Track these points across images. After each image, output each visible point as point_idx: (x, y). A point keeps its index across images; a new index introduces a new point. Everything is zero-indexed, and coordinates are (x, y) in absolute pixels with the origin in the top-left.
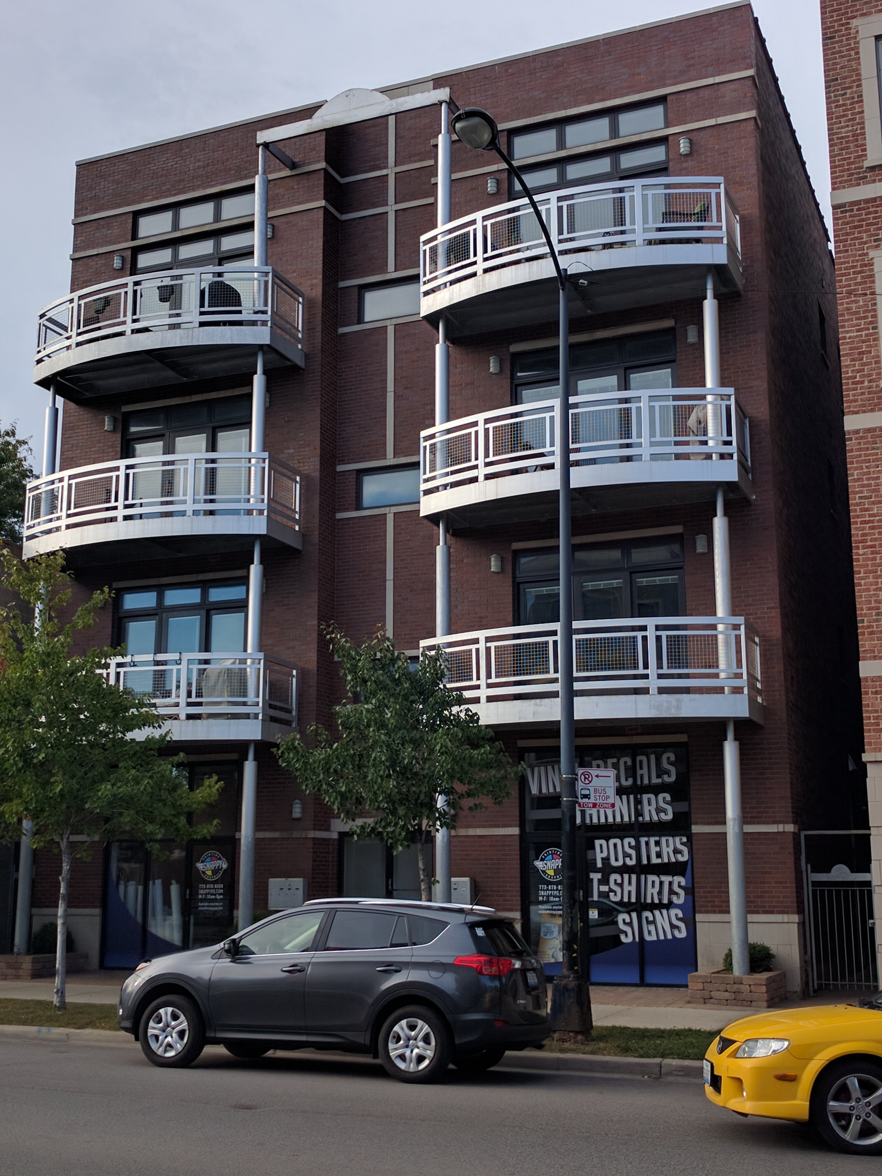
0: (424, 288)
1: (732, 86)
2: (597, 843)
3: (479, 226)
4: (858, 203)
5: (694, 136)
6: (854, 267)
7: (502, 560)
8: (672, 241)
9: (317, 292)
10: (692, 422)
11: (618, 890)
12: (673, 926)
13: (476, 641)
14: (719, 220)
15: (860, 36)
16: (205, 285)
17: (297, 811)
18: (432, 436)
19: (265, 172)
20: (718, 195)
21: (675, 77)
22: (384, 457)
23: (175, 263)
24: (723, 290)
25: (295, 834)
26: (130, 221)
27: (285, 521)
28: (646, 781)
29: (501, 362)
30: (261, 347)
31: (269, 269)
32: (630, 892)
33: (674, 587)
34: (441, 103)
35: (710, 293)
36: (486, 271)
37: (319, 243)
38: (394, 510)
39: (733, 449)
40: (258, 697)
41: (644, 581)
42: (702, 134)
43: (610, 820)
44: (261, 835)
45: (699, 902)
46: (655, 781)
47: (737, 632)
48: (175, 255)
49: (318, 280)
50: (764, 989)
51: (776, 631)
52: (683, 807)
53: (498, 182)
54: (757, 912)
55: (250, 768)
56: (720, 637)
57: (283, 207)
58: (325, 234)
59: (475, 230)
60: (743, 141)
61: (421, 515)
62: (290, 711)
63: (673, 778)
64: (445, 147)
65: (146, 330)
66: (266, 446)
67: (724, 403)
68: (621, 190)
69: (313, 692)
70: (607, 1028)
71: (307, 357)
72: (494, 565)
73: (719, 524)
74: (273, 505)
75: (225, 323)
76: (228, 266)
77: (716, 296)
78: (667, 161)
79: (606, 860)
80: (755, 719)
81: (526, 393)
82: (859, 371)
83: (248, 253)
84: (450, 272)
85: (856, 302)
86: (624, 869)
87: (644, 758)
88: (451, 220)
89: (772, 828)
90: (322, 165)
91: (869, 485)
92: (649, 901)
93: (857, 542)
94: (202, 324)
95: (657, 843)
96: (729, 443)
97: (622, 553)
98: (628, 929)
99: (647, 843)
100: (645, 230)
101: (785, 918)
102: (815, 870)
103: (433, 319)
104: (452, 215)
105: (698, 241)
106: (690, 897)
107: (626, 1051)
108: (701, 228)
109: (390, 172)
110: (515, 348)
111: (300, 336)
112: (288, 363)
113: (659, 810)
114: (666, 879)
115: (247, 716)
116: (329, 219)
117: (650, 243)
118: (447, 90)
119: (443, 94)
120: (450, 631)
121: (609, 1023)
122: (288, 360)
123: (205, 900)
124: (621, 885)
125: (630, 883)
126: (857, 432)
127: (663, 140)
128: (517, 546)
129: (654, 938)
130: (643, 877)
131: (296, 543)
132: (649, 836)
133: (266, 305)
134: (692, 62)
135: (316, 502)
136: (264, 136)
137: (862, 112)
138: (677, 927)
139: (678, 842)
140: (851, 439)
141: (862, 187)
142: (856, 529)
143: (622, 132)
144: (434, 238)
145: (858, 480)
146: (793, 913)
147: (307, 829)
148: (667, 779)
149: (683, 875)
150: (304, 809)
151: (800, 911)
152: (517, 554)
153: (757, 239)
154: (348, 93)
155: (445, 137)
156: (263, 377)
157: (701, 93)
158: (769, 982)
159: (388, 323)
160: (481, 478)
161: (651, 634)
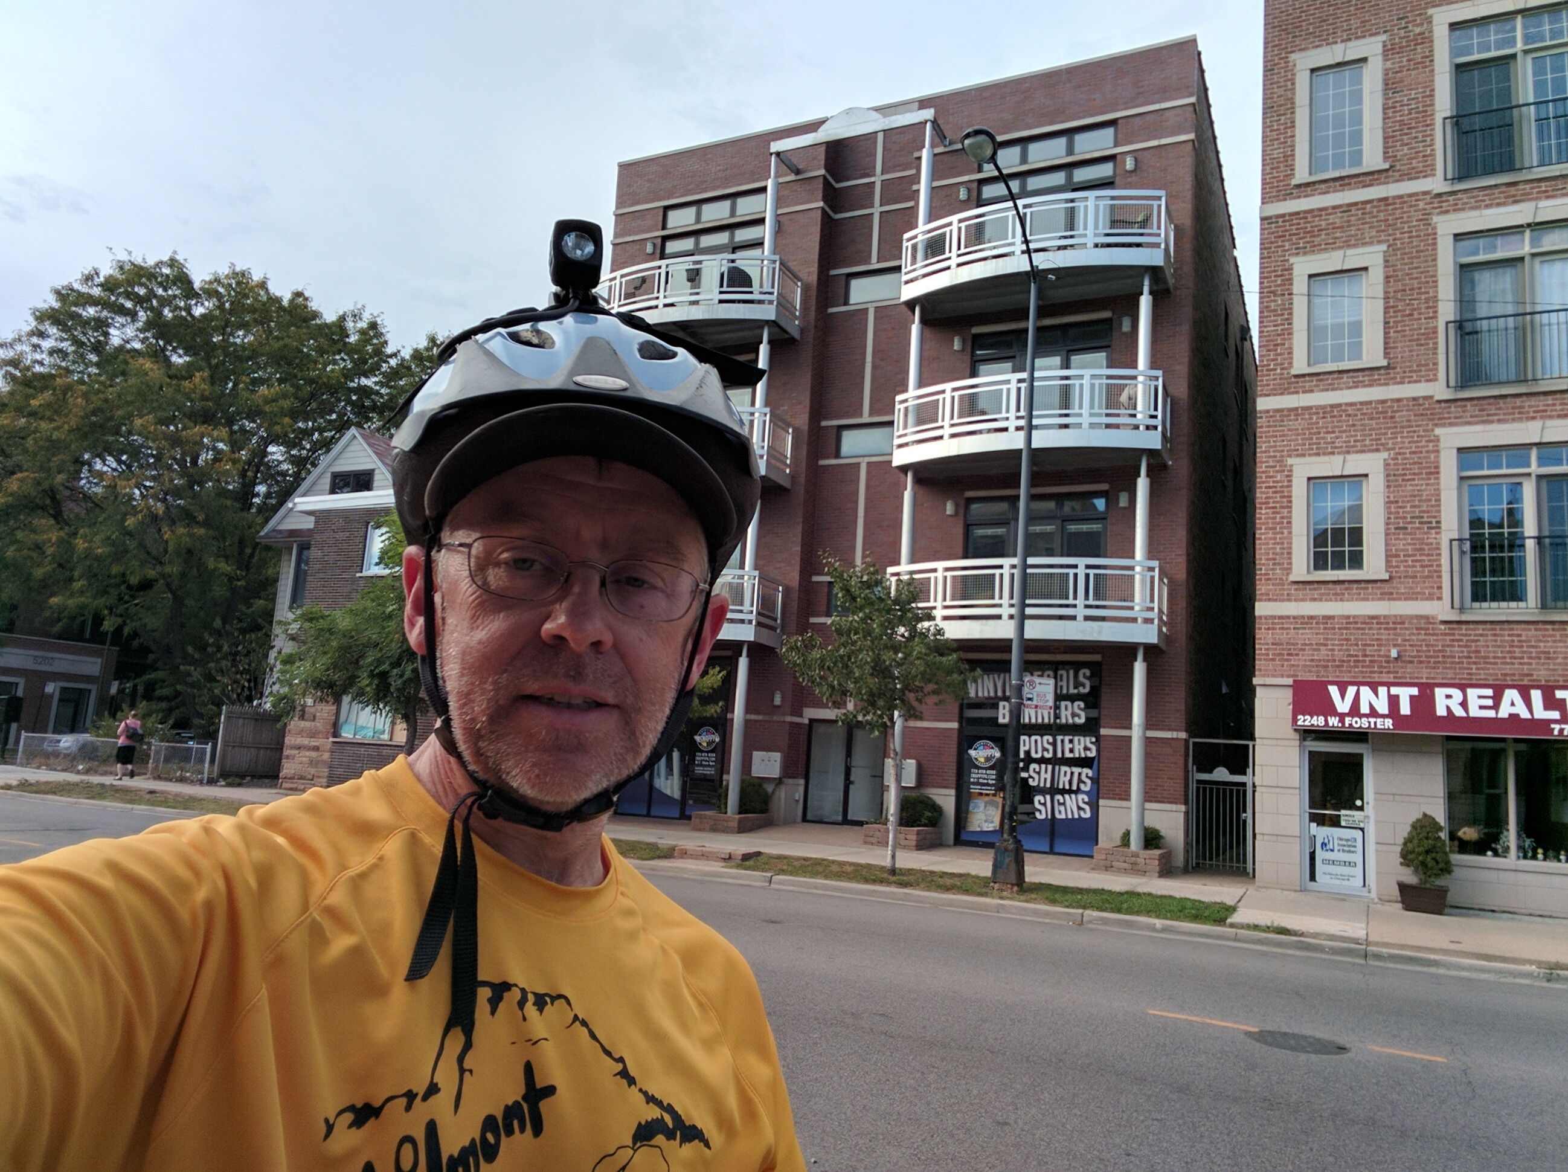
0: (905, 278)
1: (1174, 112)
2: (1022, 738)
3: (955, 228)
4: (1283, 216)
5: (1139, 155)
6: (1275, 271)
7: (957, 505)
8: (1116, 245)
9: (813, 279)
10: (1124, 398)
11: (1036, 776)
12: (1079, 808)
13: (935, 570)
14: (1159, 228)
15: (1298, 67)
16: (725, 269)
17: (778, 700)
18: (906, 401)
19: (776, 177)
20: (1159, 206)
21: (1126, 103)
22: (861, 415)
23: (697, 251)
24: (1155, 288)
25: (775, 718)
26: (661, 214)
27: (778, 464)
28: (1065, 691)
29: (964, 342)
30: (767, 322)
31: (777, 257)
32: (1045, 780)
33: (1098, 533)
34: (926, 122)
35: (1146, 289)
36: (959, 265)
37: (817, 237)
38: (867, 460)
39: (1158, 422)
40: (752, 606)
41: (1073, 528)
42: (1146, 153)
43: (1033, 721)
44: (749, 717)
45: (1103, 790)
46: (1072, 691)
47: (1152, 573)
48: (697, 243)
49: (814, 269)
50: (1157, 862)
51: (1181, 574)
52: (1094, 713)
53: (969, 191)
54: (1151, 801)
55: (743, 663)
56: (1137, 578)
57: (788, 206)
58: (822, 230)
59: (951, 231)
60: (1182, 160)
61: (894, 464)
62: (775, 620)
63: (1087, 690)
64: (928, 159)
65: (672, 305)
66: (767, 403)
67: (1153, 383)
68: (1072, 201)
69: (795, 605)
70: (1035, 884)
71: (802, 331)
72: (950, 508)
73: (1142, 484)
74: (772, 452)
75: (739, 301)
76: (740, 254)
77: (1151, 293)
78: (1115, 175)
79: (1028, 753)
80: (1161, 645)
81: (983, 368)
82: (1273, 360)
83: (759, 244)
84: (927, 266)
85: (1275, 301)
86: (1042, 761)
87: (1064, 673)
88: (930, 221)
89: (1168, 735)
90: (822, 172)
91: (1275, 457)
92: (1061, 787)
93: (1260, 503)
94: (721, 301)
95: (1071, 741)
96: (1155, 417)
97: (1057, 504)
98: (1042, 808)
99: (1062, 741)
100: (1096, 235)
101: (1174, 807)
102: (1199, 770)
103: (911, 304)
104: (932, 217)
105: (1138, 245)
106: (1095, 786)
107: (1054, 902)
108: (1142, 235)
109: (877, 179)
110: (976, 330)
111: (797, 313)
112: (786, 336)
113: (1074, 715)
114: (1076, 770)
115: (742, 621)
116: (826, 217)
117: (1096, 246)
118: (932, 111)
119: (928, 114)
120: (913, 561)
121: (1036, 880)
122: (787, 332)
123: (701, 765)
124: (1039, 773)
125: (1046, 772)
126: (1268, 411)
127: (1111, 158)
128: (970, 494)
129: (1063, 816)
130: (1057, 767)
131: (786, 484)
132: (1064, 735)
133: (773, 287)
134: (1142, 90)
135: (804, 452)
136: (776, 146)
137: (1293, 136)
138: (1083, 809)
139: (1088, 741)
140: (1261, 418)
141: (1288, 202)
142: (1261, 493)
143: (1077, 150)
144: (915, 237)
145: (1265, 452)
146: (1180, 803)
147: (784, 714)
148: (1082, 690)
149: (1091, 767)
150: (783, 698)
151: (1186, 803)
152: (970, 501)
153: (1188, 246)
154: (849, 111)
155: (928, 152)
156: (768, 347)
157: (1148, 117)
158: (1162, 857)
159: (869, 305)
160: (946, 437)
161: (1081, 572)
